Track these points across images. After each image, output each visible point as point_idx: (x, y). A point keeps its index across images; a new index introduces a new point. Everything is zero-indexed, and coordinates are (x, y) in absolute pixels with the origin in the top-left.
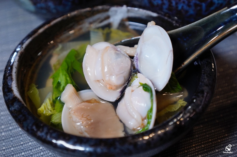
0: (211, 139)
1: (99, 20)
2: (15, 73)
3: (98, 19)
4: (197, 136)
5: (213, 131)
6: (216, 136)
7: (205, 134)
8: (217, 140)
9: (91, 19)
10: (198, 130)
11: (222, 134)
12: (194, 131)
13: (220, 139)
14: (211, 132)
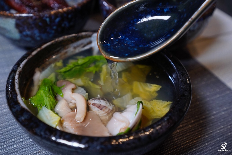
0: (188, 140)
1: (82, 46)
2: (18, 88)
3: (82, 44)
4: (176, 139)
5: (188, 134)
6: (191, 138)
7: (182, 137)
8: (193, 141)
9: (75, 44)
10: (176, 134)
11: (196, 136)
12: (173, 135)
13: (195, 140)
14: (187, 135)
